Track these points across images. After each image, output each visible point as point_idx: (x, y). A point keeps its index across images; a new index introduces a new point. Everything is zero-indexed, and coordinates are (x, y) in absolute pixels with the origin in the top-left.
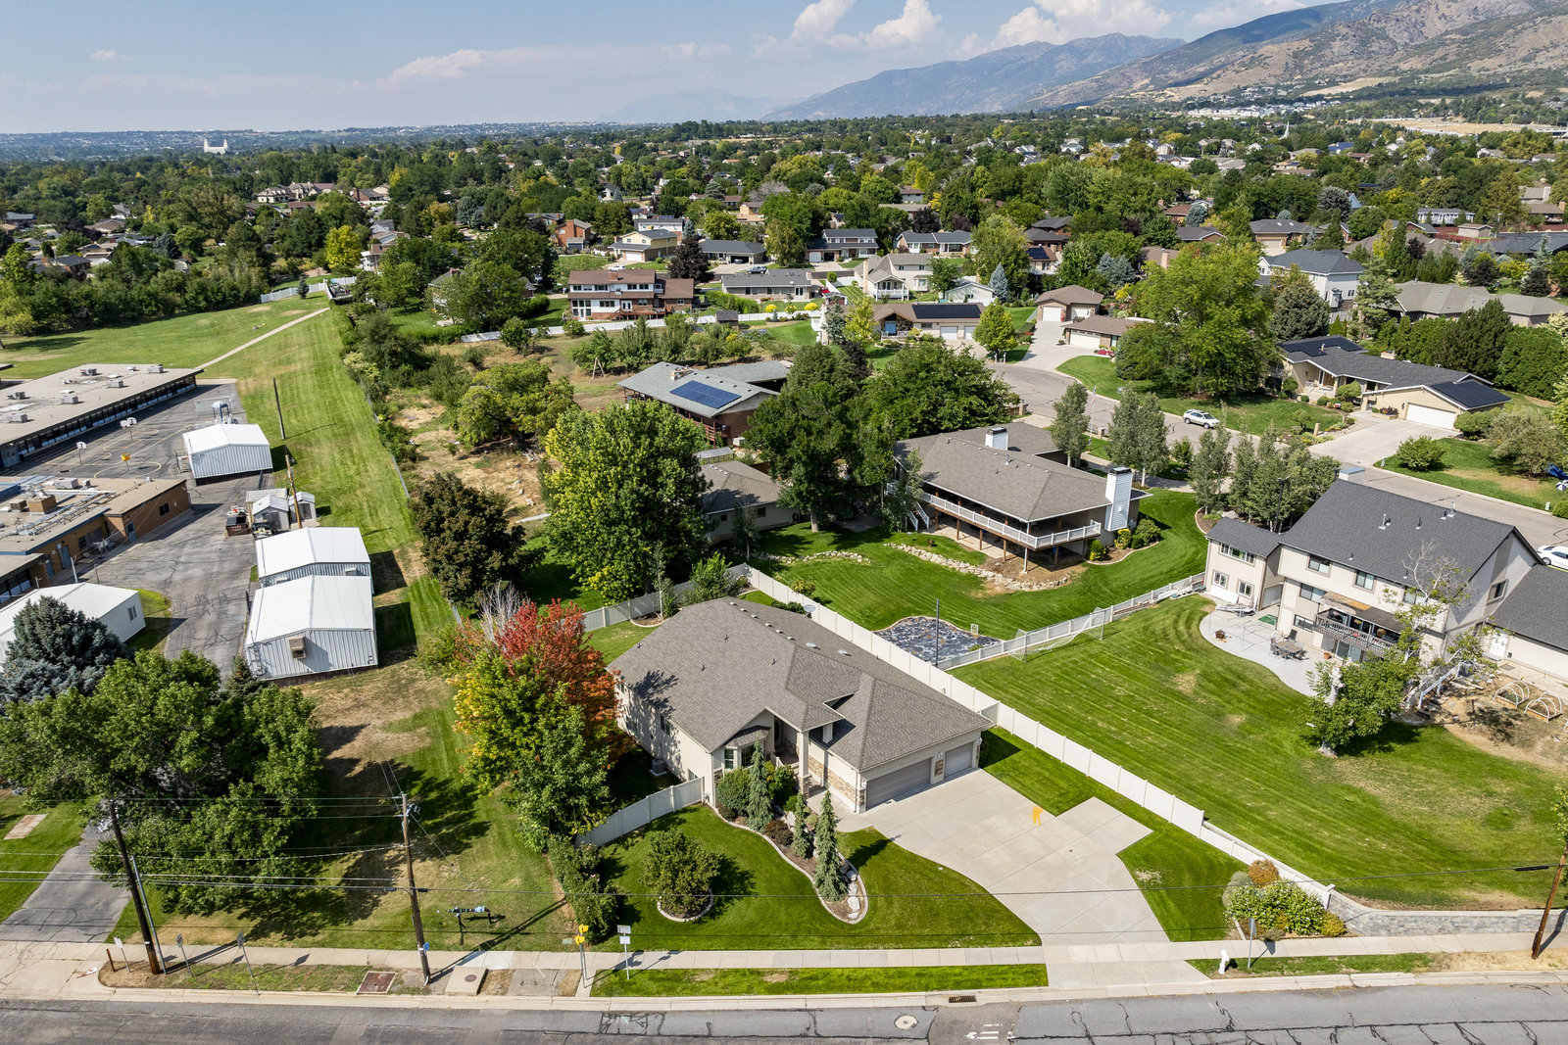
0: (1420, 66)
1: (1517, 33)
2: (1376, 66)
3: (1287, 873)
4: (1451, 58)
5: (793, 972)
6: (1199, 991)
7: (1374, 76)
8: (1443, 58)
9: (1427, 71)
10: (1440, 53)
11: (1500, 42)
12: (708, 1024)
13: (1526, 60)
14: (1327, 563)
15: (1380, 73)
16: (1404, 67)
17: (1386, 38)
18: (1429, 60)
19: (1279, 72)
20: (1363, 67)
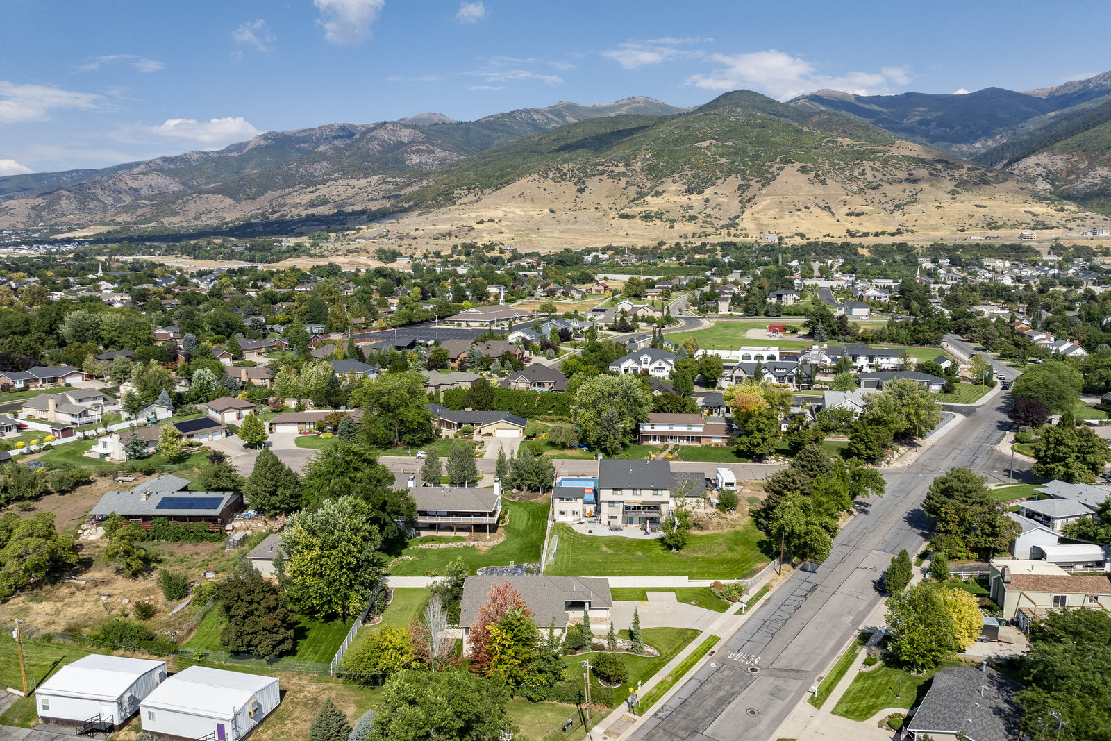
0: (129, 220)
1: (185, 202)
2: (98, 218)
3: (723, 582)
4: (148, 215)
5: (670, 675)
6: (746, 619)
7: (99, 225)
8: (143, 215)
9: (135, 223)
10: (140, 212)
11: (177, 207)
13: (197, 219)
14: (621, 490)
15: (103, 224)
16: (119, 219)
17: (98, 200)
18: (134, 216)
19: (24, 220)
20: (89, 218)
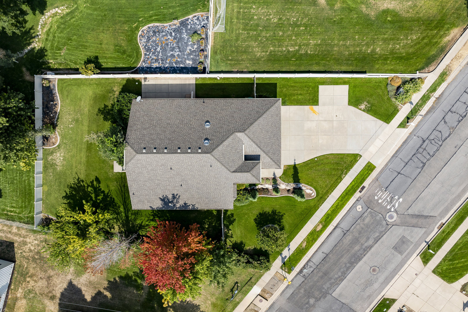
5: (320, 222)
6: (408, 135)
12: (323, 253)
